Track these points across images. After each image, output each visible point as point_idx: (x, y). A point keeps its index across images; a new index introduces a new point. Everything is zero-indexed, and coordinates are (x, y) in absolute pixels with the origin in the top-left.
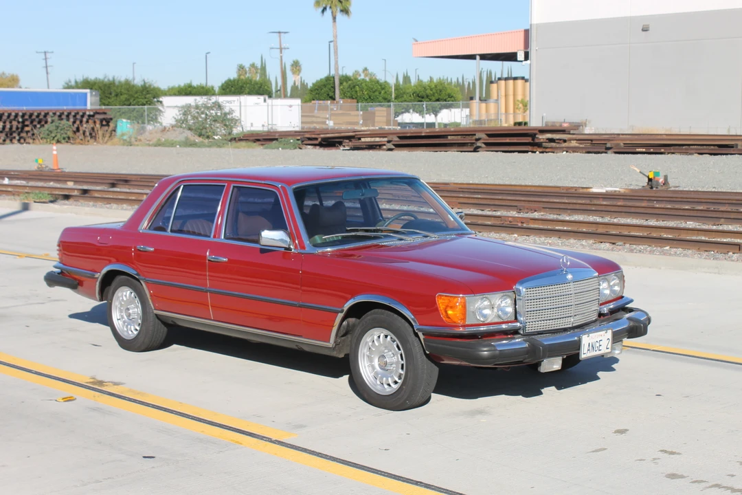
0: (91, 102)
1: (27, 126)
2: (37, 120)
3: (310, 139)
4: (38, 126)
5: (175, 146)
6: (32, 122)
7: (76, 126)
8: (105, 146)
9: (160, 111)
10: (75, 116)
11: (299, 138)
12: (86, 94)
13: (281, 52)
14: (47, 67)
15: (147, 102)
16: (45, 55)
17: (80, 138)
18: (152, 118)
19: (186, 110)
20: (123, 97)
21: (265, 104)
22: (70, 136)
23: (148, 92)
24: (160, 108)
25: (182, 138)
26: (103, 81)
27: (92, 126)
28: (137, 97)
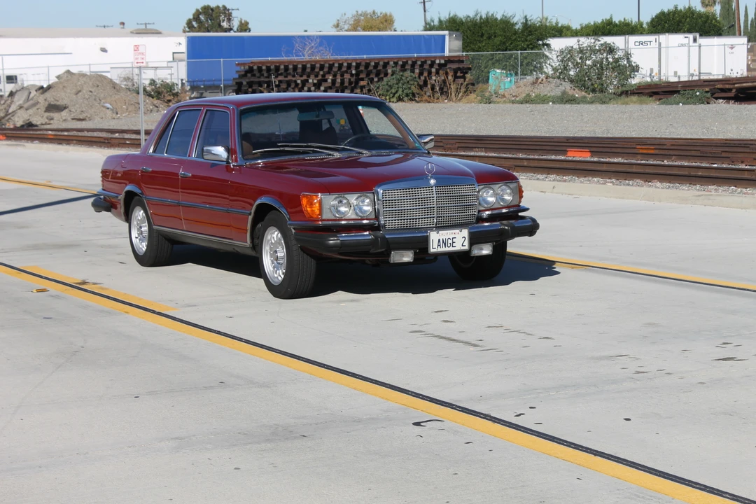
0: (452, 46)
1: (362, 79)
2: (374, 71)
3: (722, 90)
4: (376, 79)
5: (548, 103)
6: (368, 75)
7: (422, 78)
8: (460, 104)
9: (547, 57)
10: (422, 66)
11: (707, 90)
12: (444, 36)
14: (424, 3)
15: (528, 46)
17: (428, 94)
18: (535, 67)
20: (497, 40)
22: (415, 92)
23: (530, 33)
24: (547, 53)
25: (557, 92)
26: (473, 19)
27: (443, 78)
28: (515, 39)
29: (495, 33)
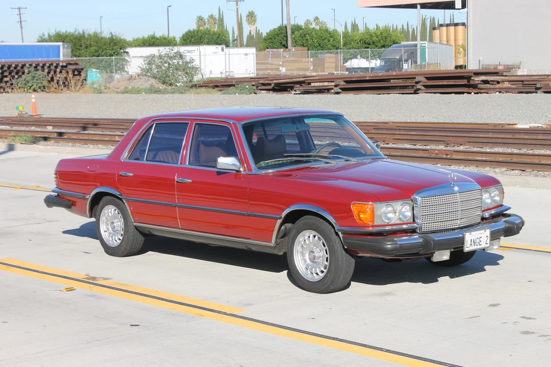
0: (63, 54)
1: (6, 76)
2: (15, 71)
3: (263, 84)
4: (16, 76)
5: (141, 93)
6: (10, 73)
7: (50, 76)
8: (77, 94)
9: (127, 61)
10: (49, 67)
11: (254, 84)
12: (59, 46)
13: (237, 4)
14: (21, 22)
15: (114, 53)
16: (20, 10)
17: (55, 87)
18: (119, 67)
19: (150, 60)
20: (93, 49)
21: (223, 53)
22: (45, 85)
23: (115, 44)
24: (127, 58)
25: (147, 85)
26: (73, 35)
27: (65, 76)
28: (105, 49)
29: (90, 44)
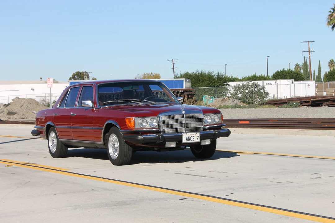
0: (186, 85)
3: (305, 102)
5: (229, 108)
9: (228, 90)
11: (299, 102)
12: (183, 81)
13: (309, 54)
14: (174, 68)
15: (220, 85)
16: (173, 61)
18: (223, 94)
20: (206, 83)
21: (292, 84)
23: (220, 80)
24: (228, 88)
25: (233, 104)
28: (214, 82)
29: (205, 79)
